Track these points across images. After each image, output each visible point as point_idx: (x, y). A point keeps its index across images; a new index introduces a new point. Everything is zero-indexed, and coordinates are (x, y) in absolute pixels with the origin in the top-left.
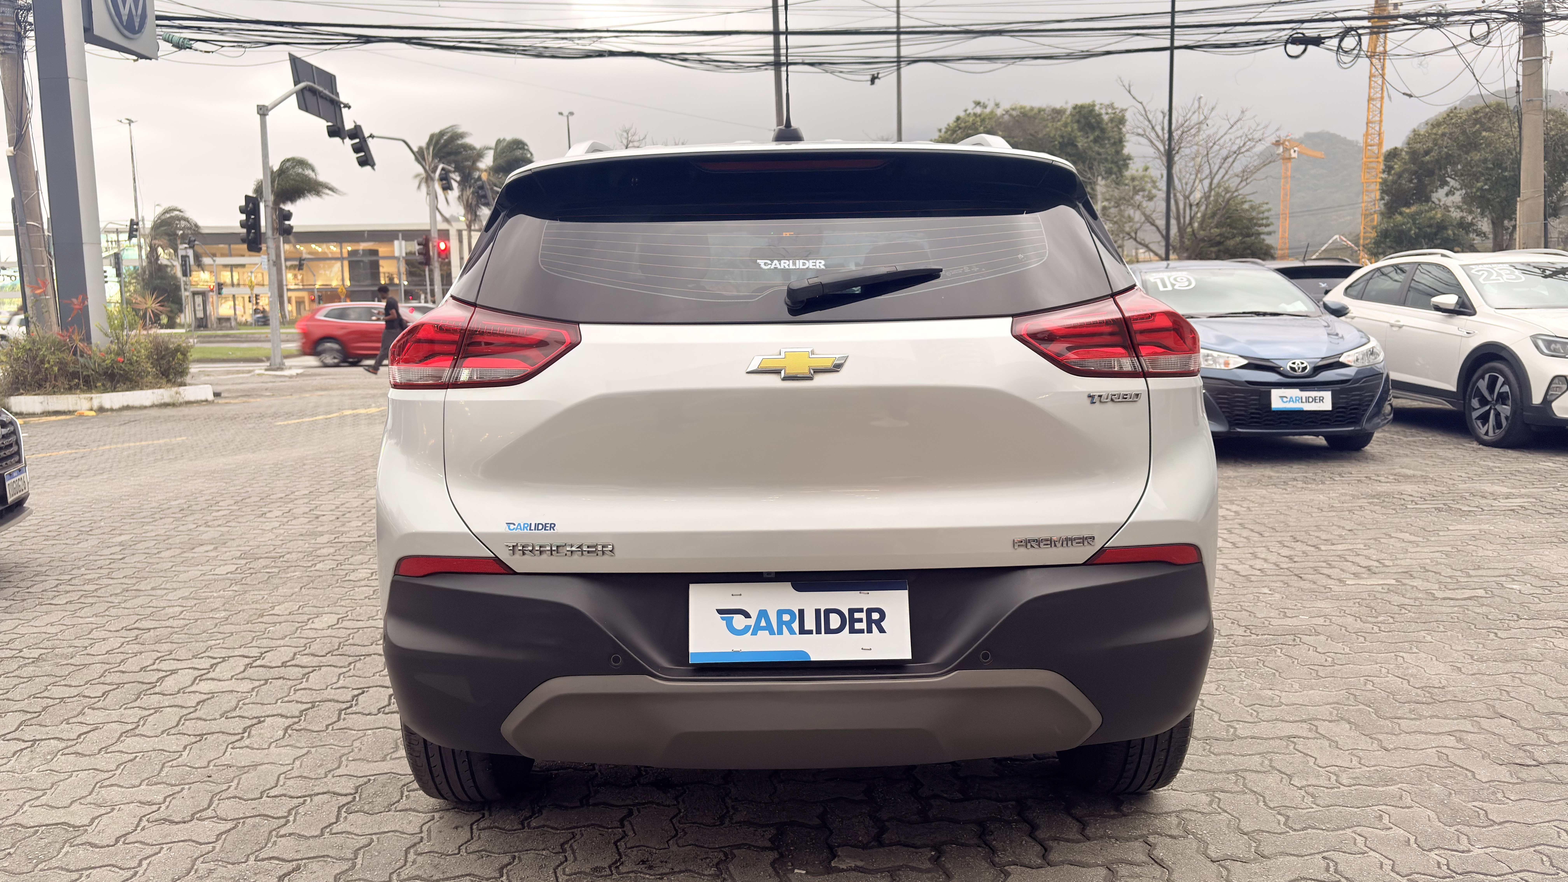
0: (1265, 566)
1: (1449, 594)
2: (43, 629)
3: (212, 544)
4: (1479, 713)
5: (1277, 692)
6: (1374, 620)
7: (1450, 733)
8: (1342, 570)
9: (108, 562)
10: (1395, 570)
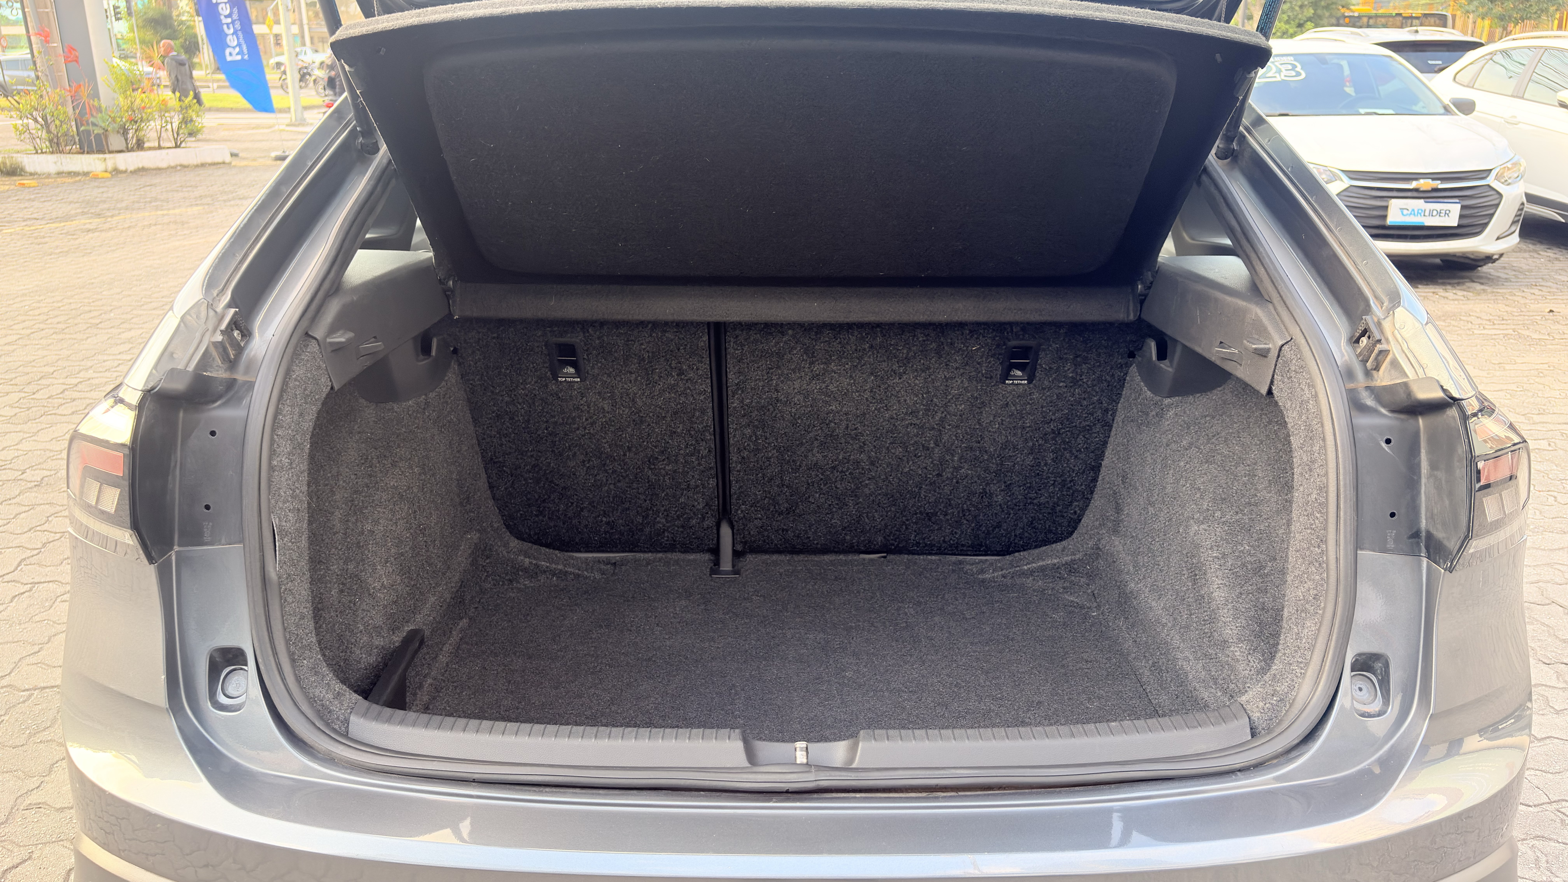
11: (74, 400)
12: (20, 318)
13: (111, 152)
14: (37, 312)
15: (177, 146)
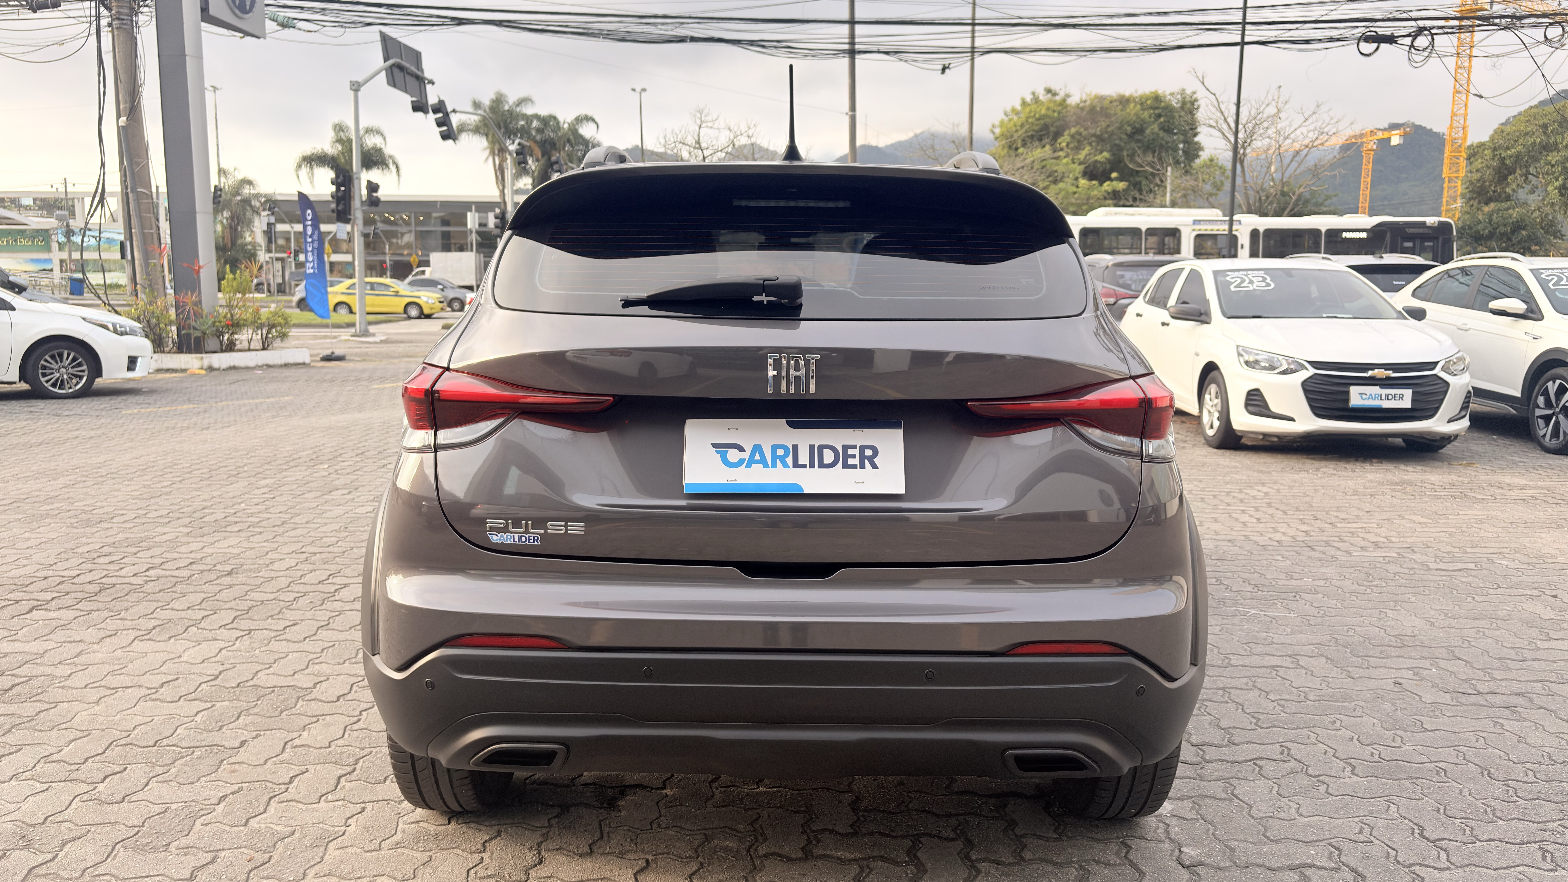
0: (1283, 538)
1: (1442, 566)
2: (227, 550)
3: (345, 489)
4: (1440, 656)
5: (1271, 635)
6: (1369, 584)
7: (1409, 669)
8: (1351, 544)
9: (262, 500)
10: (1400, 545)
13: (207, 352)
15: (264, 349)
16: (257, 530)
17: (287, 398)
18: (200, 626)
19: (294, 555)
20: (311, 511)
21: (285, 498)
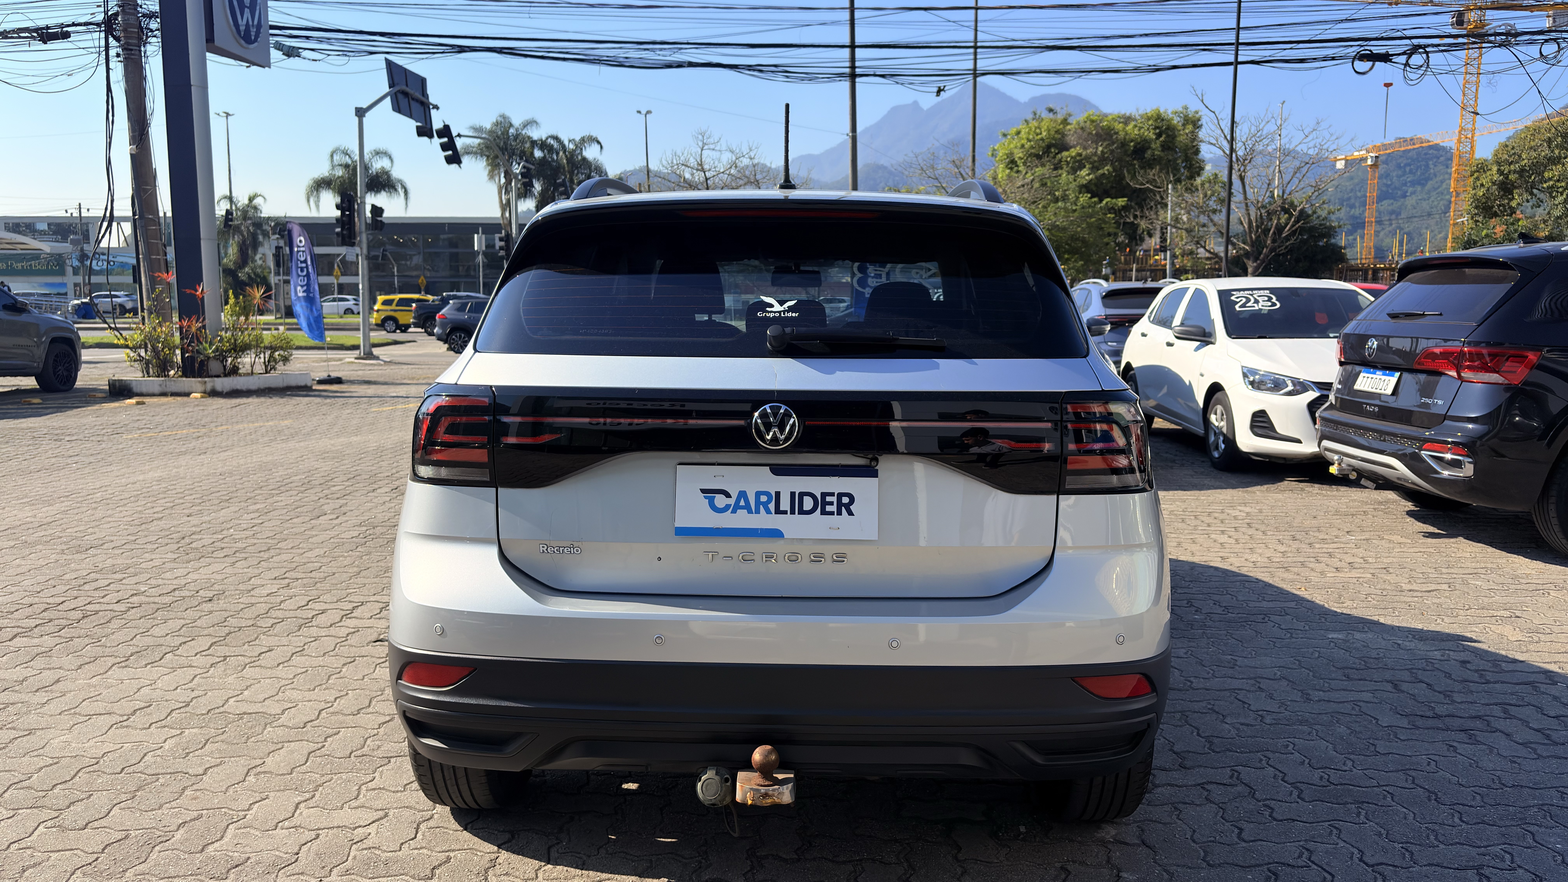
1: (1415, 587)
2: (211, 576)
3: (334, 514)
4: (1402, 678)
7: (1370, 692)
9: (251, 525)
10: (1375, 566)
11: (222, 549)
12: (161, 496)
13: (209, 377)
14: (174, 492)
15: (266, 373)
16: (243, 555)
17: (287, 422)
18: (177, 652)
19: (275, 582)
20: (297, 537)
21: (274, 523)
